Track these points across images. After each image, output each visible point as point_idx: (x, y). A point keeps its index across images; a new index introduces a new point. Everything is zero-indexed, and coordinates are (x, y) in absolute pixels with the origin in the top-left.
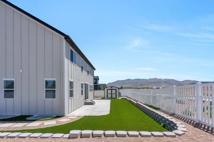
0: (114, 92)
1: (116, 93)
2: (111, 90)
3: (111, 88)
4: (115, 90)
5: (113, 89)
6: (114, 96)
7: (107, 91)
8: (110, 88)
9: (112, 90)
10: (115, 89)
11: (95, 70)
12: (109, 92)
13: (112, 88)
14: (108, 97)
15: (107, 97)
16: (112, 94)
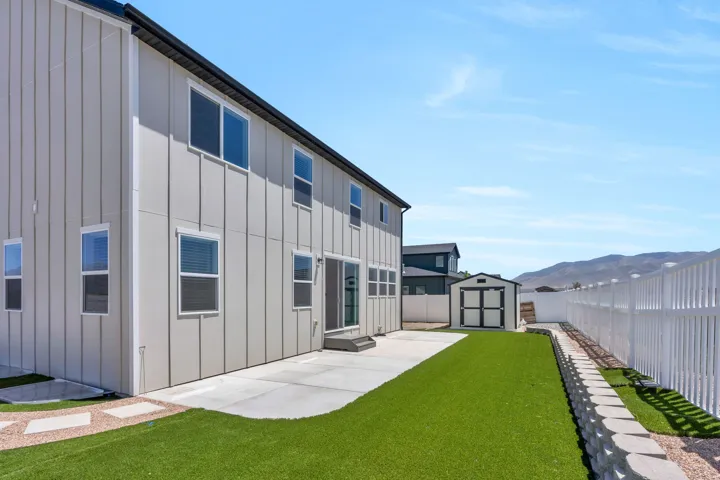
0: (491, 298)
1: (502, 304)
2: (478, 292)
3: (479, 281)
4: (498, 292)
5: (488, 289)
6: (492, 318)
7: (462, 295)
8: (472, 283)
9: (482, 290)
10: (496, 288)
11: (408, 207)
12: (472, 299)
13: (483, 281)
14: (466, 322)
15: (462, 322)
16: (481, 307)
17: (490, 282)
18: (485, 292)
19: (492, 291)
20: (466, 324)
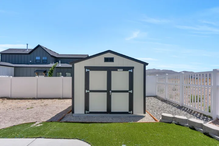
1: (131, 87)
2: (105, 73)
3: (107, 60)
4: (127, 73)
5: (116, 69)
7: (87, 75)
9: (109, 70)
10: (125, 69)
12: (98, 80)
13: (111, 60)
14: (92, 108)
15: (87, 108)
16: (109, 91)
17: (118, 62)
18: (113, 73)
19: (120, 72)
20: (91, 110)
